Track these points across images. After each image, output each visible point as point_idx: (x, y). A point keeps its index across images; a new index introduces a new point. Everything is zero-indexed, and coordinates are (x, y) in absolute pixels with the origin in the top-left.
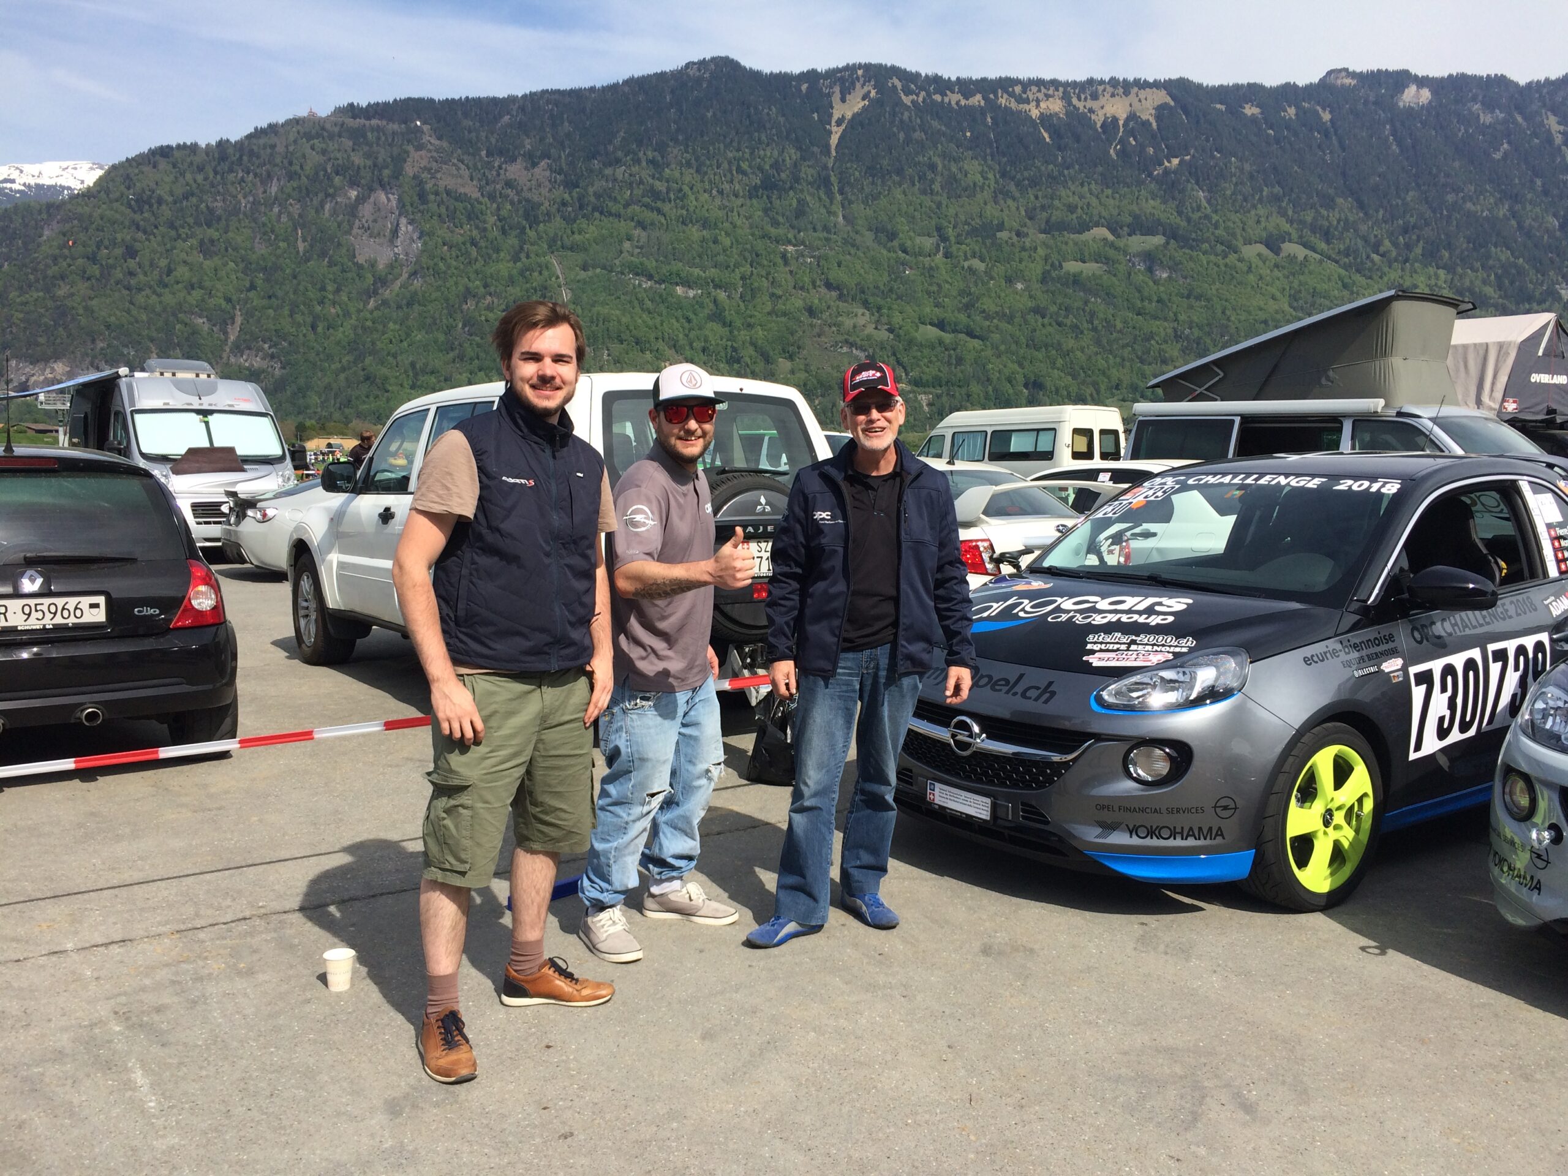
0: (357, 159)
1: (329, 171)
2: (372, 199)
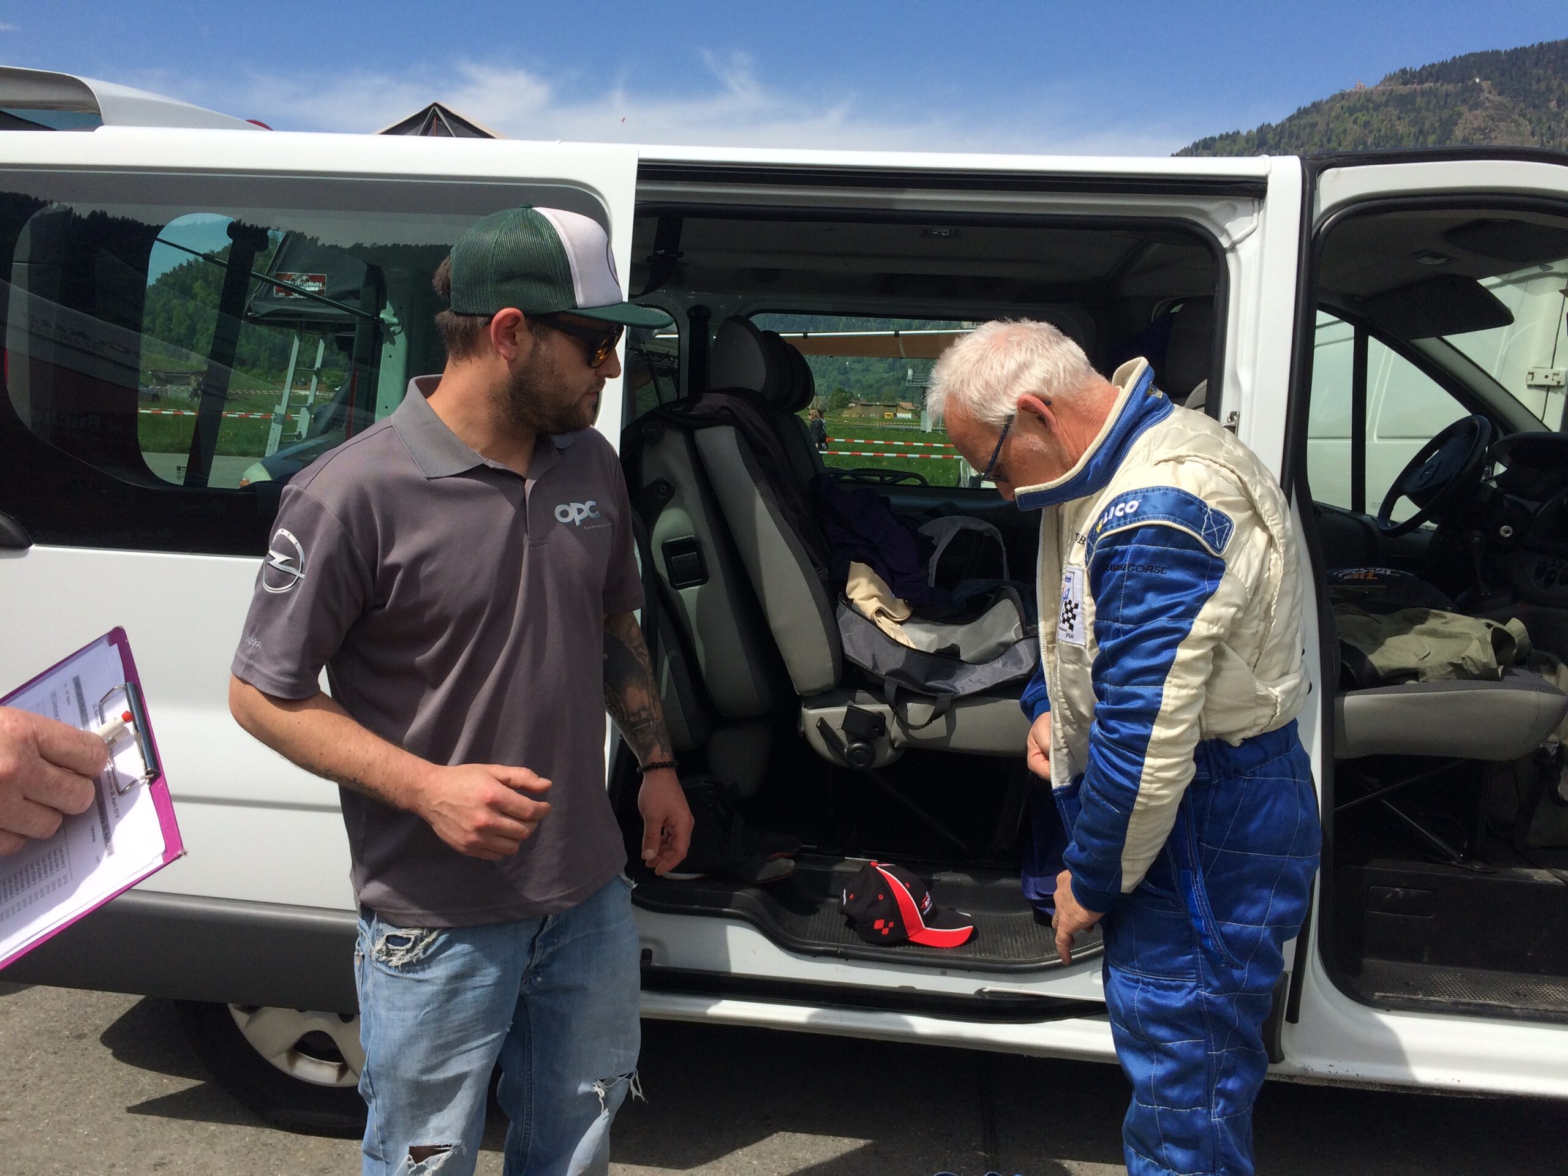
0: (1402, 128)
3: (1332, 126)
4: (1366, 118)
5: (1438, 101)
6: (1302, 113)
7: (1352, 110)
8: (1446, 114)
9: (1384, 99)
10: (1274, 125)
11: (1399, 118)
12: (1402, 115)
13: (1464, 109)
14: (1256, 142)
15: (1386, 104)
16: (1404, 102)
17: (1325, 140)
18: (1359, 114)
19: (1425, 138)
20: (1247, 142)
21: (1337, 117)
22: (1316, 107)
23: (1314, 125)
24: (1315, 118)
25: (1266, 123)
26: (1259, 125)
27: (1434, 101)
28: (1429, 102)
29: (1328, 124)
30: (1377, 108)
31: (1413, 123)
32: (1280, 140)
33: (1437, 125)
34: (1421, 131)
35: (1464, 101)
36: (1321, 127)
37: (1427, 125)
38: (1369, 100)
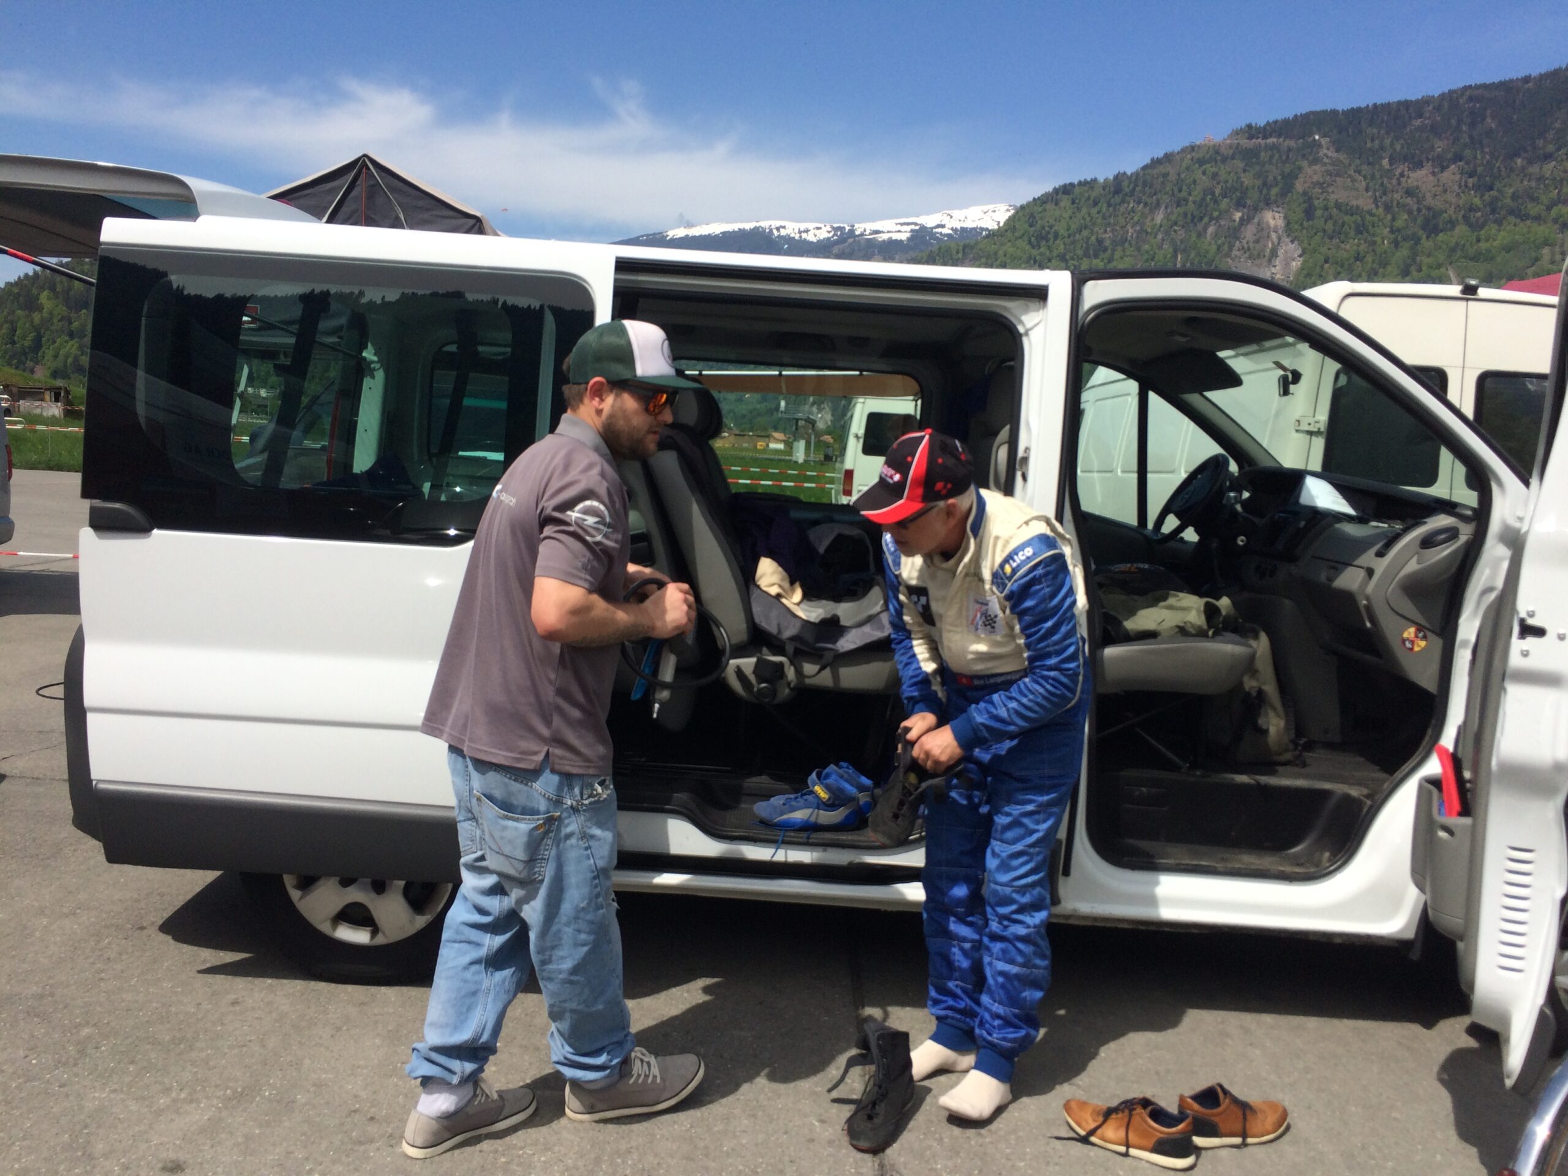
0: (1247, 180)
1: (1217, 194)
2: (1256, 220)
3: (1183, 176)
4: (1214, 170)
5: (1280, 156)
6: (1155, 163)
7: (1201, 162)
8: (1288, 168)
9: (1231, 152)
10: (1129, 173)
11: (1245, 171)
12: (1247, 168)
13: (1305, 164)
14: (1112, 189)
15: (1233, 158)
16: (1249, 156)
17: (1176, 189)
18: (1208, 165)
19: (1269, 190)
20: (1104, 188)
21: (1188, 169)
22: (1168, 157)
23: (1165, 175)
24: (1167, 168)
25: (1122, 171)
26: (1116, 173)
27: (1277, 156)
28: (1272, 157)
29: (1179, 175)
30: (1224, 160)
31: (1258, 176)
32: (1134, 189)
33: (1279, 178)
34: (1265, 184)
35: (1304, 156)
36: (1173, 177)
37: (1271, 178)
38: (1217, 152)
